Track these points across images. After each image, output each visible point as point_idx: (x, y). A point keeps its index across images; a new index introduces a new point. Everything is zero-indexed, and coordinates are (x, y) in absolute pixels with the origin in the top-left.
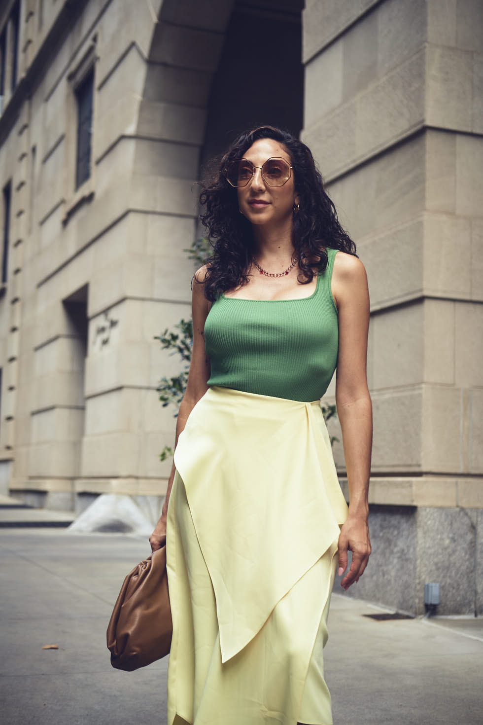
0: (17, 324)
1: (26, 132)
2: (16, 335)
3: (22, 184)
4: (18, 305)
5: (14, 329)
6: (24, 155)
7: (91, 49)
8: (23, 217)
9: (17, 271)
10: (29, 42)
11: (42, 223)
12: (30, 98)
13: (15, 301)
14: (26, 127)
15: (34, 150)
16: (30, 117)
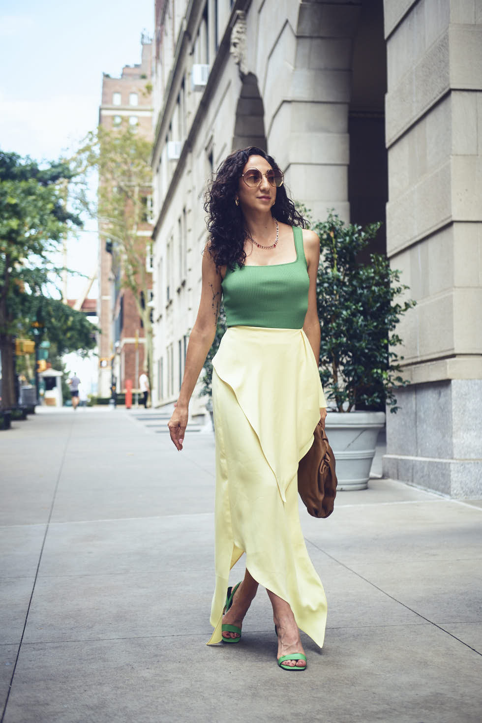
0: (191, 306)
1: (191, 174)
2: (191, 312)
3: (190, 211)
4: (191, 292)
5: (190, 309)
6: (190, 191)
7: (212, 138)
8: (192, 233)
9: (190, 270)
10: (189, 113)
11: (199, 239)
12: (191, 151)
13: (190, 290)
14: (190, 172)
15: (194, 188)
16: (192, 165)
